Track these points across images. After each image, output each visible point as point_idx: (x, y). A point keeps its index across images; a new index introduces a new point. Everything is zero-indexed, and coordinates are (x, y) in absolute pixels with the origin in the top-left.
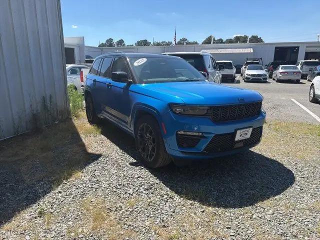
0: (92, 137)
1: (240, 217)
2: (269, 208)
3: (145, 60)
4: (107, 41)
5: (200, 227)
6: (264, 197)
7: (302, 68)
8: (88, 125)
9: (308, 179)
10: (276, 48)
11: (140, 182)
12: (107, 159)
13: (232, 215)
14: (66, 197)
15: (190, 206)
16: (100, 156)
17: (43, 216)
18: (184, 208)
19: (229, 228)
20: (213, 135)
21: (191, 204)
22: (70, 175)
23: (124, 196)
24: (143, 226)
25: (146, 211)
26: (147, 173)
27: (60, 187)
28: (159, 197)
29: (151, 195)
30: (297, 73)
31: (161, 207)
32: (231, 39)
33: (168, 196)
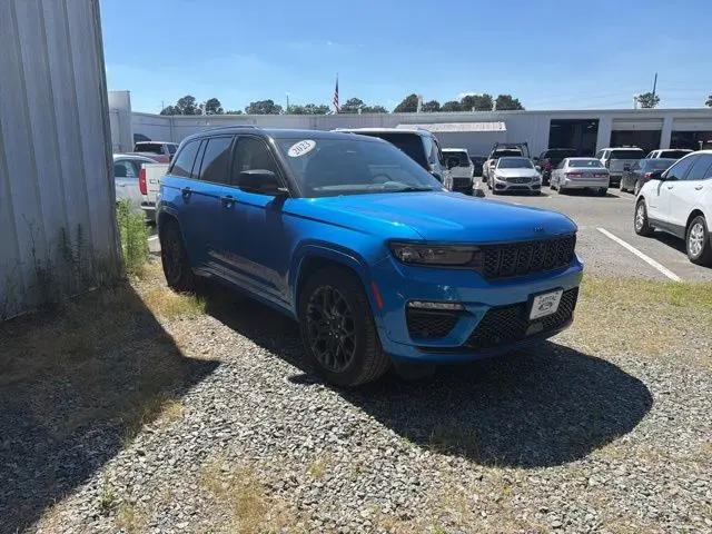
0: (186, 322)
1: (563, 486)
2: (615, 462)
3: (311, 144)
4: (181, 102)
5: (484, 514)
6: (600, 439)
7: (608, 165)
8: (170, 294)
9: (677, 396)
10: (553, 122)
11: (325, 419)
12: (235, 370)
13: (544, 482)
14: (157, 463)
15: (449, 468)
16: (215, 364)
17: (112, 513)
18: (438, 473)
19: (546, 511)
20: (486, 309)
21: (451, 464)
22: (157, 411)
23: (296, 453)
24: (358, 520)
25: (353, 485)
26: (335, 398)
27: (137, 440)
28: (375, 451)
29: (357, 449)
30: (601, 174)
31: (386, 474)
32: (456, 103)
33: (395, 447)
